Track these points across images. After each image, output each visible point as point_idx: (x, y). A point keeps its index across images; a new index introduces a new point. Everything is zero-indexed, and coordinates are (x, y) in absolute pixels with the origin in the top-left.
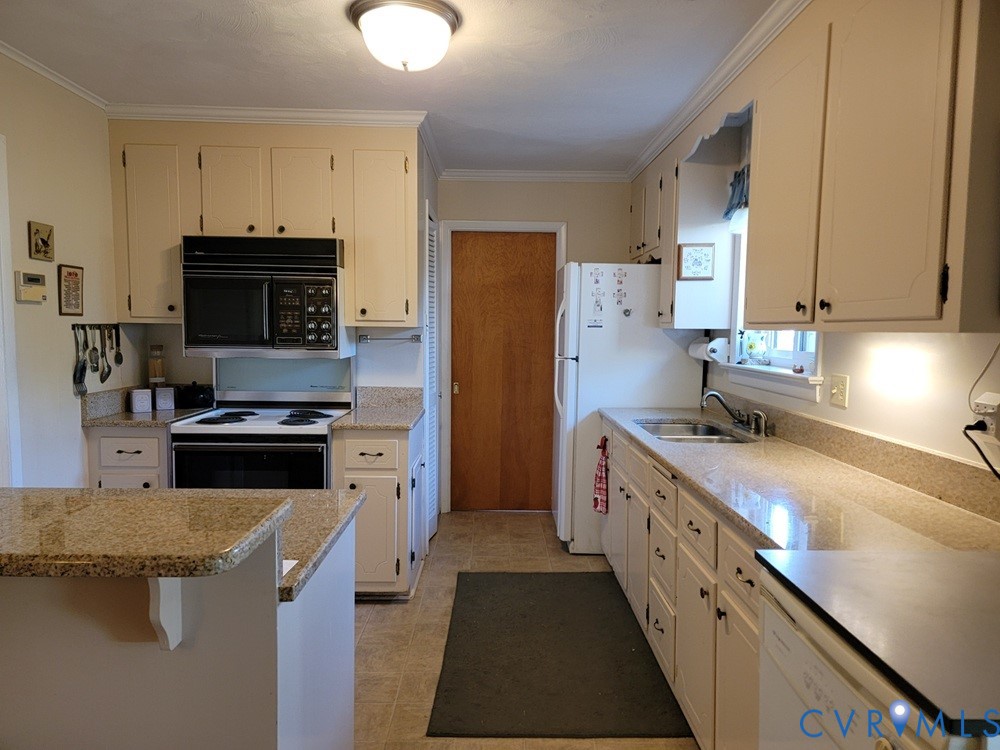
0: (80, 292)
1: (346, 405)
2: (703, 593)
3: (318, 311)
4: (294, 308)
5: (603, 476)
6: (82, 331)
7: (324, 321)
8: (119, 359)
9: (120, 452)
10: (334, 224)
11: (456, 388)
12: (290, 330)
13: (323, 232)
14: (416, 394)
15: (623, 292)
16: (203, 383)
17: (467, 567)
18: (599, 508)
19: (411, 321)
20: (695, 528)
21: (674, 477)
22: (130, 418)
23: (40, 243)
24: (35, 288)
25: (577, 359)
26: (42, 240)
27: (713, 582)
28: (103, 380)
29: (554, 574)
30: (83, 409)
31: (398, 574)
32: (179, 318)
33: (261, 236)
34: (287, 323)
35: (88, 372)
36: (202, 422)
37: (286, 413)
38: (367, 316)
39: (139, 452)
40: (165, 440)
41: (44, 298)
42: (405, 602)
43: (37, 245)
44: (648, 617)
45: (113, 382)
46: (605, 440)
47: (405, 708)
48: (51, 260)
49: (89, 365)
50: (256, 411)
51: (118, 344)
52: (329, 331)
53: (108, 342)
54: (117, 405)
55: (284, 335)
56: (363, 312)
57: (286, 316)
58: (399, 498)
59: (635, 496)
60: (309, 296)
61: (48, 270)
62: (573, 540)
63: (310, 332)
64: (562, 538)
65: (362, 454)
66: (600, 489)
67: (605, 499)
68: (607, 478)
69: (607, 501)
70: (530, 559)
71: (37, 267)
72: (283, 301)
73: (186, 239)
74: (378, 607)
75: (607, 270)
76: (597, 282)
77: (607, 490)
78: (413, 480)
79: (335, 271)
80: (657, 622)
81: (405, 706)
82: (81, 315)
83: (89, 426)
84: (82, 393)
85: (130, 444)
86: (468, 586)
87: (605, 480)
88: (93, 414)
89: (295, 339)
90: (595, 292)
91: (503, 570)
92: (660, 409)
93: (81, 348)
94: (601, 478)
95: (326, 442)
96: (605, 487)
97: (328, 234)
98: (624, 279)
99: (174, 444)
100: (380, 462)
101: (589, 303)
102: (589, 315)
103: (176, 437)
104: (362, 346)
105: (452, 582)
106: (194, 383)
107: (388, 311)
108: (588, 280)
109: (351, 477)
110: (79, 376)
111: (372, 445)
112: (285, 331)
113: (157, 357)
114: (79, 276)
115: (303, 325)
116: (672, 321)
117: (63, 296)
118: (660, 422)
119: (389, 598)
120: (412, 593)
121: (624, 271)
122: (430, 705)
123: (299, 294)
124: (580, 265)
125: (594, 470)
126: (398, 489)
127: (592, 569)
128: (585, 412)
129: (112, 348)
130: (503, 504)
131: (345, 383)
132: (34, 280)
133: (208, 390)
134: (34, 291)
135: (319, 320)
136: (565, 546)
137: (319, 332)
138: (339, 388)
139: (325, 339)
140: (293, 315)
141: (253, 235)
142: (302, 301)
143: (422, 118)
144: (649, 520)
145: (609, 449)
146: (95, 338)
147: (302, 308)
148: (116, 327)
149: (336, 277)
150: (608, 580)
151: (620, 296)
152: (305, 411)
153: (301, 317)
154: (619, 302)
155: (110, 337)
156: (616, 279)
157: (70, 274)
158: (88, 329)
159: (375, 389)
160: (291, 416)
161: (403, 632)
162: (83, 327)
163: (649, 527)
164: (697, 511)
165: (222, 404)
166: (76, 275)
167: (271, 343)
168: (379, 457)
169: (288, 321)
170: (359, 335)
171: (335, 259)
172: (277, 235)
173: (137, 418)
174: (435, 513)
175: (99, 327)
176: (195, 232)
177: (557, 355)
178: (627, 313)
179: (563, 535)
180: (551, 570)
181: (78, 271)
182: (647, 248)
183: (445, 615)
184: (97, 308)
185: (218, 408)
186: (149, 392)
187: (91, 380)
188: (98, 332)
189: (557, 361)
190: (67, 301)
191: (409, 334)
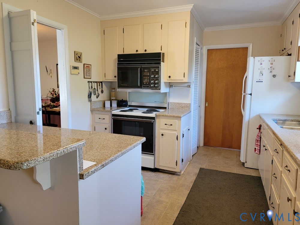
0: (90, 72)
1: (165, 108)
2: (289, 200)
3: (155, 77)
4: (147, 76)
5: (259, 140)
6: (91, 83)
7: (156, 80)
8: (102, 92)
9: (99, 118)
10: (161, 48)
11: (207, 104)
12: (146, 83)
13: (158, 51)
14: (188, 105)
15: (273, 68)
16: (125, 100)
17: (204, 166)
18: (256, 152)
19: (186, 80)
20: (288, 169)
21: (281, 145)
22: (105, 109)
23: (78, 57)
24: (76, 70)
25: (251, 94)
26: (79, 57)
27: (294, 196)
28: (97, 98)
29: (236, 174)
30: (91, 106)
31: (176, 165)
32: (116, 80)
33: (140, 53)
34: (145, 81)
35: (92, 95)
36: (121, 111)
37: (145, 110)
38: (171, 78)
39: (104, 119)
40: (110, 116)
41: (79, 73)
42: (179, 175)
43: (77, 58)
44: (270, 200)
45: (100, 98)
46: (260, 126)
47: (167, 215)
48: (81, 62)
49: (92, 93)
50: (138, 108)
51: (102, 88)
52: (158, 83)
53: (99, 87)
54: (101, 105)
55: (145, 85)
56: (170, 77)
57: (145, 78)
58: (177, 140)
59: (268, 150)
60: (152, 72)
61: (80, 65)
62: (246, 162)
63: (152, 84)
64: (242, 161)
65: (166, 124)
66: (257, 145)
67: (259, 149)
68: (260, 141)
69: (260, 150)
70: (229, 167)
71: (76, 64)
72: (144, 74)
73: (118, 55)
74: (170, 175)
75: (266, 59)
76: (261, 64)
77: (260, 145)
78: (183, 135)
79: (160, 63)
80: (272, 204)
81: (168, 214)
82: (91, 78)
83: (92, 111)
84: (90, 101)
85: (102, 116)
86: (203, 173)
87: (259, 142)
88: (93, 107)
89: (148, 86)
90: (260, 68)
91: (217, 169)
92: (287, 115)
93: (90, 88)
94: (258, 140)
95: (154, 119)
96: (259, 144)
97: (159, 51)
98: (274, 63)
99: (113, 117)
100: (171, 127)
101: (257, 72)
102: (257, 77)
103: (113, 115)
104: (171, 89)
105: (197, 171)
106: (122, 99)
107: (178, 77)
108: (257, 64)
109: (162, 132)
110: (90, 96)
111: (169, 121)
112: (145, 83)
113: (114, 92)
114: (90, 67)
115: (150, 81)
116: (294, 79)
117: (85, 73)
118: (285, 121)
119: (174, 173)
120: (182, 173)
121: (274, 59)
122: (176, 215)
123: (149, 71)
124: (254, 58)
125: (255, 137)
126: (177, 137)
127: (253, 175)
128: (253, 114)
129: (100, 88)
130: (223, 145)
131: (165, 101)
132: (76, 68)
133: (126, 102)
134: (76, 71)
135: (155, 80)
136: (243, 164)
137: (155, 84)
138: (163, 102)
139: (156, 86)
140: (147, 78)
141: (138, 53)
142: (150, 74)
143: (192, 7)
144: (272, 161)
145: (262, 130)
146: (95, 85)
147: (150, 76)
148: (102, 82)
149: (160, 65)
150: (258, 180)
151: (271, 69)
152: (152, 109)
153: (149, 79)
154: (271, 72)
155: (100, 85)
156: (270, 63)
157: (87, 67)
158: (92, 83)
159: (175, 103)
160: (147, 111)
161: (175, 186)
162: (91, 82)
163: (272, 164)
164: (290, 162)
165: (130, 106)
166: (89, 67)
167: (140, 87)
168: (171, 126)
169: (146, 80)
170: (170, 85)
171: (160, 59)
172: (144, 53)
173: (106, 109)
174: (196, 146)
175: (96, 82)
176: (122, 53)
177: (243, 93)
178: (274, 76)
179: (242, 159)
180: (235, 172)
181: (90, 66)
182: (286, 50)
183: (192, 182)
184: (95, 77)
185: (129, 107)
186: (109, 102)
187: (94, 97)
188: (96, 84)
189: (243, 95)
190: (86, 74)
191: (186, 85)
